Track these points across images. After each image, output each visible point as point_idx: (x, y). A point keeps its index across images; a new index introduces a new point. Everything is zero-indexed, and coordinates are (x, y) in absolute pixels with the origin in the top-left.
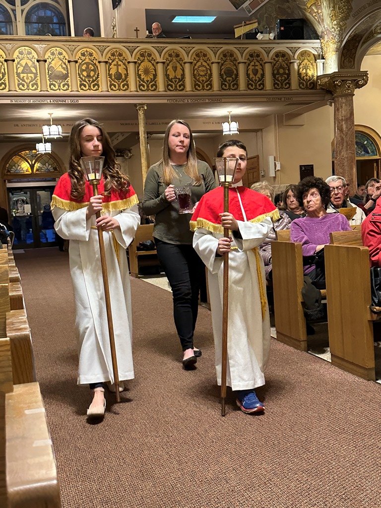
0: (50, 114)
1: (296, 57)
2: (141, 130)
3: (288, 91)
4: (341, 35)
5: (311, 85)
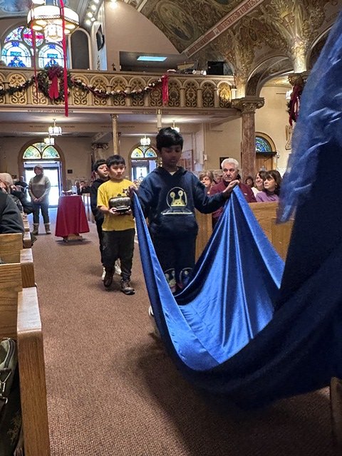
0: (54, 120)
1: (218, 87)
3: (212, 109)
4: (247, 74)
5: (227, 105)
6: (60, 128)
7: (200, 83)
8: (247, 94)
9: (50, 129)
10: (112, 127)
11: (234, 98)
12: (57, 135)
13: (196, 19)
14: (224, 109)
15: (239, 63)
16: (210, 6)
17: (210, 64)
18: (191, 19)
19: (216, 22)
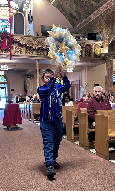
0: (4, 61)
1: (93, 46)
2: (37, 69)
3: (90, 58)
4: (109, 40)
5: (98, 57)
6: (7, 66)
7: (84, 44)
8: (109, 51)
9: (2, 66)
10: (36, 66)
11: (102, 53)
12: (5, 69)
13: (82, 9)
14: (96, 58)
15: (105, 34)
16: (90, 3)
17: (89, 34)
18: (80, 9)
19: (93, 12)
